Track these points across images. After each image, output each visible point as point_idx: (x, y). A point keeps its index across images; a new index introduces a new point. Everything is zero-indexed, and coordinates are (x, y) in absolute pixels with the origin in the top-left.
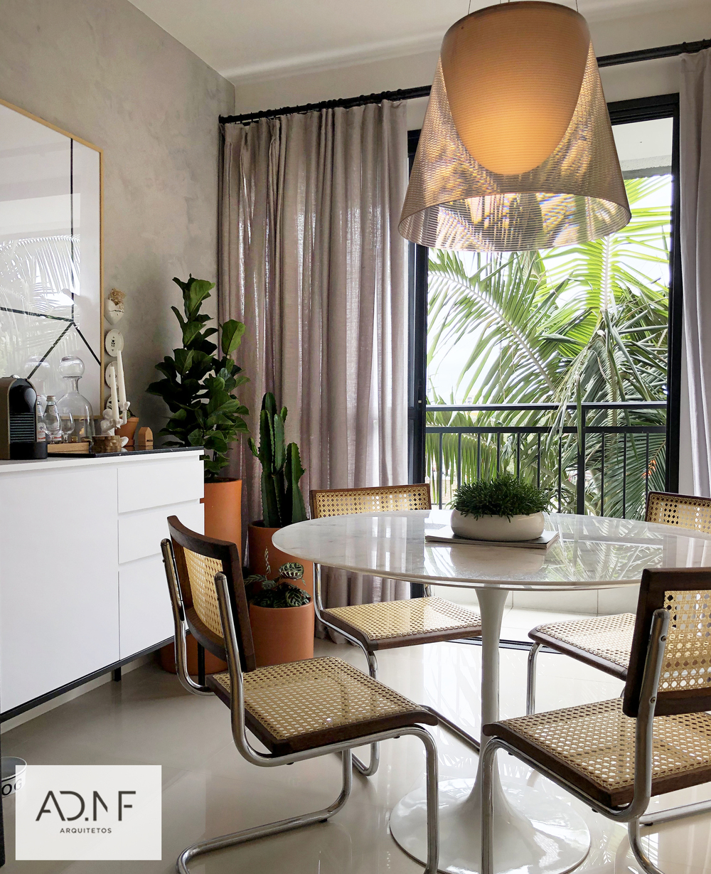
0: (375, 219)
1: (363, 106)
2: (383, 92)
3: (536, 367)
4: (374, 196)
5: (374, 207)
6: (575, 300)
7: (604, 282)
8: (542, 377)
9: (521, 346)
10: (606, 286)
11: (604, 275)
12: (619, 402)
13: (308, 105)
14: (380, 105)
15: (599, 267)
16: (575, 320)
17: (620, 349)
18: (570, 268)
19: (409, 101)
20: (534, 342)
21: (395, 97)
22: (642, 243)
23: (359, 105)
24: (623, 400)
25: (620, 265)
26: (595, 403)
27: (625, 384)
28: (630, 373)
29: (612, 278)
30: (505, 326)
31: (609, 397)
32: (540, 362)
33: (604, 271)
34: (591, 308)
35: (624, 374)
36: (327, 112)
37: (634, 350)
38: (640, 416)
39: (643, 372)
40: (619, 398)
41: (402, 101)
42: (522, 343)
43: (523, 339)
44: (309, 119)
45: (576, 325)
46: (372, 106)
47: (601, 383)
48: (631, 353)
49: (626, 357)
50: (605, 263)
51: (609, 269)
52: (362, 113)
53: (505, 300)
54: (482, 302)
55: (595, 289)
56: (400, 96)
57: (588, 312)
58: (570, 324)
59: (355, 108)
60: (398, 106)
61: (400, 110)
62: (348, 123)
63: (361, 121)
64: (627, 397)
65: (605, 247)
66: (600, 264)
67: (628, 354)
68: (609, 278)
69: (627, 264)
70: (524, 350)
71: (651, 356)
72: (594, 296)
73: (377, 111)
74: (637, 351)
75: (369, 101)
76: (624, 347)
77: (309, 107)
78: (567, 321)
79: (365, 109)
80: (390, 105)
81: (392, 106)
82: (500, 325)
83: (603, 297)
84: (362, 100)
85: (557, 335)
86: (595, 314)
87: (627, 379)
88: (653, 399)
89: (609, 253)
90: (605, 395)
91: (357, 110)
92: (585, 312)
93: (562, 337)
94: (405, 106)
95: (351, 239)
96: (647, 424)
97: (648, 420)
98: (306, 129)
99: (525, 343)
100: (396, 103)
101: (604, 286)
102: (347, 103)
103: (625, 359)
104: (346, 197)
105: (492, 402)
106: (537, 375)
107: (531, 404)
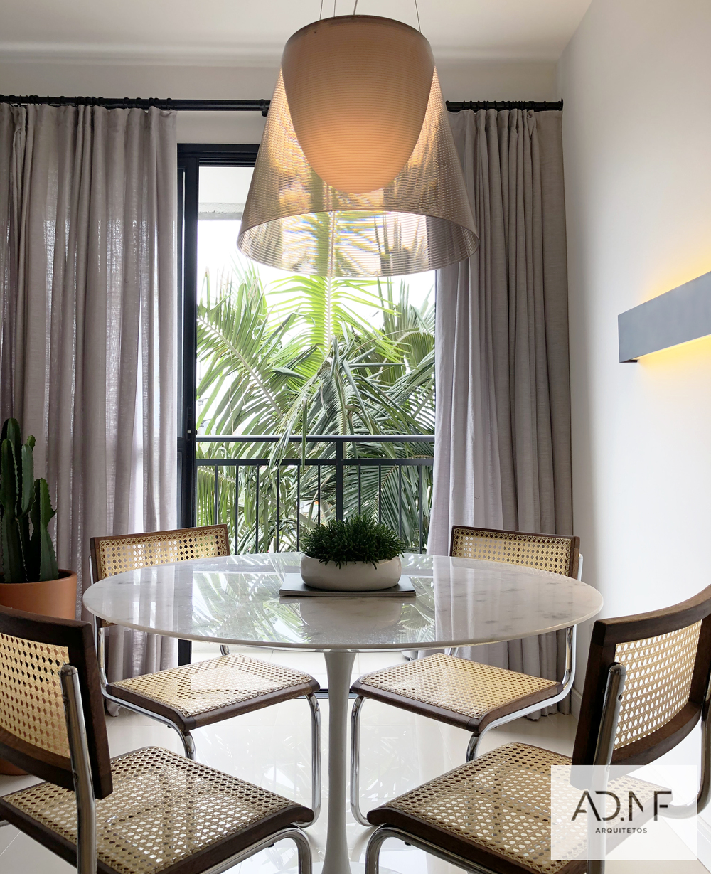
0: (140, 231)
1: (127, 110)
2: (151, 99)
3: (267, 399)
4: (140, 207)
5: (140, 219)
6: (301, 336)
7: (327, 321)
8: (273, 409)
9: (252, 378)
10: (329, 325)
11: (327, 314)
12: (348, 435)
13: (62, 97)
14: (147, 112)
15: (322, 307)
16: (302, 355)
17: (350, 383)
18: (296, 305)
19: (180, 112)
20: (265, 374)
21: (165, 106)
22: (357, 287)
23: (123, 108)
24: (352, 433)
25: (341, 306)
26: (323, 436)
27: (355, 417)
28: (359, 407)
29: (333, 317)
30: (236, 357)
31: (340, 429)
32: (271, 394)
33: (327, 310)
34: (317, 345)
35: (354, 407)
36: (85, 109)
37: (363, 385)
38: (366, 449)
39: (370, 407)
40: (348, 431)
41: (172, 111)
42: (254, 374)
43: (254, 370)
44: (62, 113)
45: (304, 359)
46: (138, 112)
47: (332, 413)
48: (360, 387)
49: (355, 390)
50: (327, 303)
51: (331, 309)
52: (126, 117)
53: (236, 331)
54: (212, 332)
55: (318, 327)
56: (169, 106)
57: (314, 348)
58: (298, 359)
59: (119, 110)
60: (167, 116)
61: (169, 120)
62: (110, 126)
63: (125, 125)
64: (356, 430)
65: (327, 288)
66: (323, 303)
67: (357, 388)
68: (331, 317)
69: (347, 305)
70: (255, 382)
71: (376, 391)
72: (318, 333)
73: (143, 117)
74: (365, 386)
75: (134, 105)
76: (353, 381)
77: (62, 100)
78: (294, 356)
79: (130, 113)
80: (159, 113)
81: (161, 114)
82: (230, 355)
83: (327, 335)
84: (127, 103)
85: (286, 368)
86: (320, 350)
87: (356, 413)
88: (376, 432)
89: (331, 293)
90: (335, 427)
91: (121, 113)
92: (312, 348)
93: (289, 371)
94: (174, 117)
95: (112, 250)
96: (373, 457)
97: (374, 452)
98: (59, 123)
99: (257, 374)
100: (165, 112)
101: (327, 325)
102: (110, 104)
103: (354, 393)
104: (107, 204)
105: (224, 434)
106: (269, 407)
107: (262, 436)
